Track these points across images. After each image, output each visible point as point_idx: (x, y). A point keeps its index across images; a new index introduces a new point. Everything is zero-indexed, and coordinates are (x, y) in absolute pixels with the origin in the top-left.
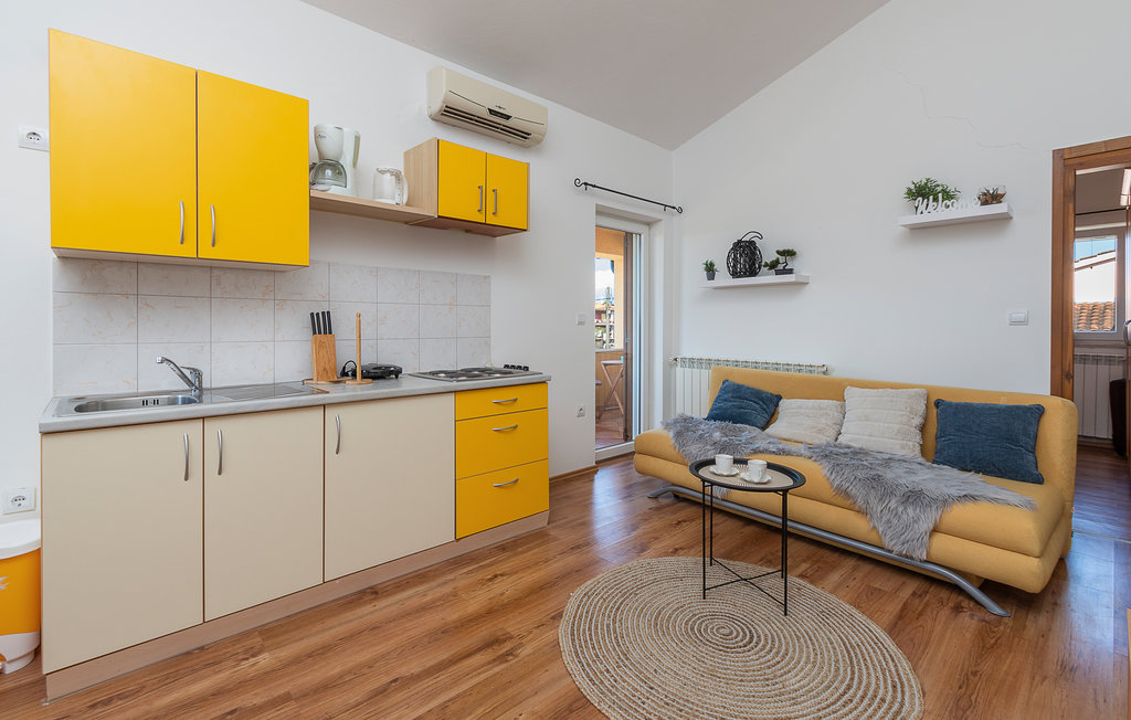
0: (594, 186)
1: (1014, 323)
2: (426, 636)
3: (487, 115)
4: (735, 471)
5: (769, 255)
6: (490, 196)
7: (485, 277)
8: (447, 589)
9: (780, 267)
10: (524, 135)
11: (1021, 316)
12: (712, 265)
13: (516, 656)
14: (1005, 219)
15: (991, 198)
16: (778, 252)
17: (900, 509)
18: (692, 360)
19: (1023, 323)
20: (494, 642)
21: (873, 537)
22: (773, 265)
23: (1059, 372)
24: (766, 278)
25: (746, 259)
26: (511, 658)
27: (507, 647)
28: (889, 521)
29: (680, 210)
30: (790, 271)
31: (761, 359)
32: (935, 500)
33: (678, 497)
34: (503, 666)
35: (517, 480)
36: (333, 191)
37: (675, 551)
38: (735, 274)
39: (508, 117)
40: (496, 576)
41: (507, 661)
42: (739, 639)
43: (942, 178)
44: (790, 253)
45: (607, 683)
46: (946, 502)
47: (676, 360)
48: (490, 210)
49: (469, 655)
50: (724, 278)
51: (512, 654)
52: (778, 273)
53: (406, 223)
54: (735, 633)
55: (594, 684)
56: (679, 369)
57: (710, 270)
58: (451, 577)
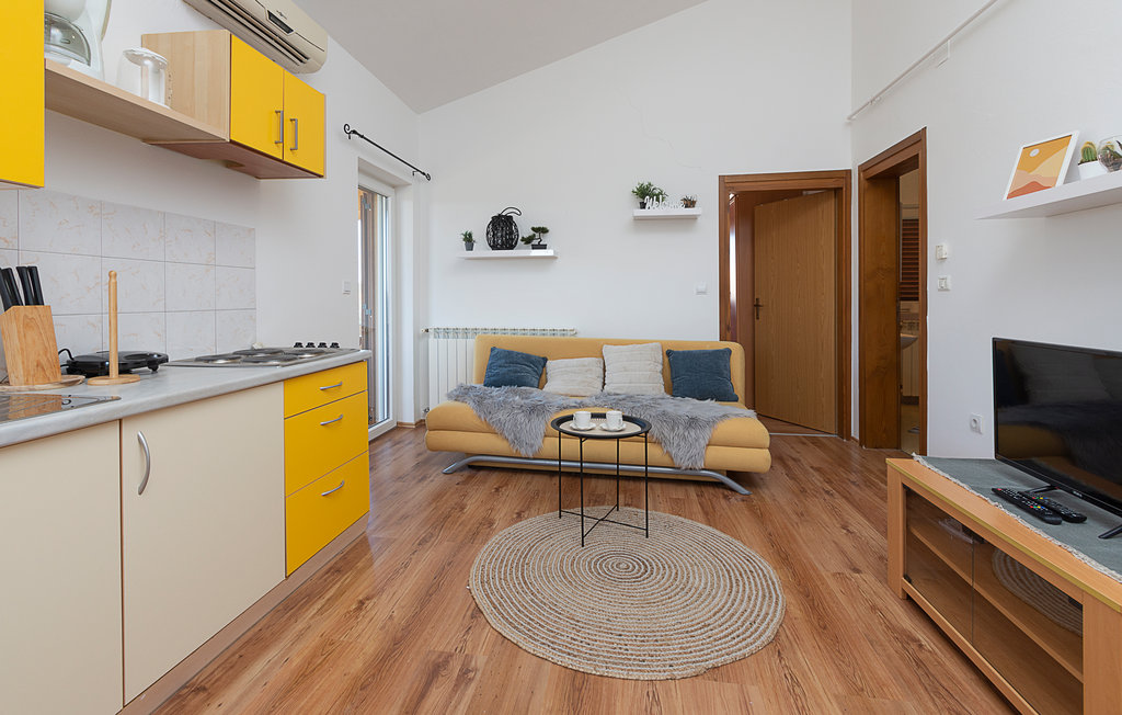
0: (362, 137)
1: (699, 293)
2: (344, 702)
3: (264, 18)
4: (594, 425)
5: (524, 230)
6: (288, 126)
7: (251, 230)
8: (311, 641)
9: (535, 242)
10: (301, 57)
11: (702, 288)
12: (470, 235)
13: (476, 670)
14: (694, 218)
15: (689, 203)
16: (533, 229)
17: (686, 434)
18: (447, 331)
19: (704, 293)
20: (435, 671)
21: (666, 460)
22: (528, 241)
23: (723, 326)
24: (522, 251)
25: (503, 232)
26: (471, 675)
27: (455, 667)
28: (678, 445)
29: (428, 177)
30: (544, 247)
31: (519, 326)
32: (708, 423)
33: (475, 468)
34: (473, 685)
35: (342, 484)
36: (75, 68)
37: (519, 516)
38: (494, 247)
39: (289, 30)
40: (362, 603)
41: (471, 680)
42: (642, 570)
43: (657, 185)
44: (544, 231)
45: (584, 650)
46: (712, 423)
47: (427, 331)
48: (289, 143)
49: (422, 696)
50: (482, 248)
51: (468, 671)
52: (534, 247)
53: (145, 140)
54: (637, 567)
55: (575, 656)
56: (432, 341)
57: (469, 240)
58: (300, 626)
